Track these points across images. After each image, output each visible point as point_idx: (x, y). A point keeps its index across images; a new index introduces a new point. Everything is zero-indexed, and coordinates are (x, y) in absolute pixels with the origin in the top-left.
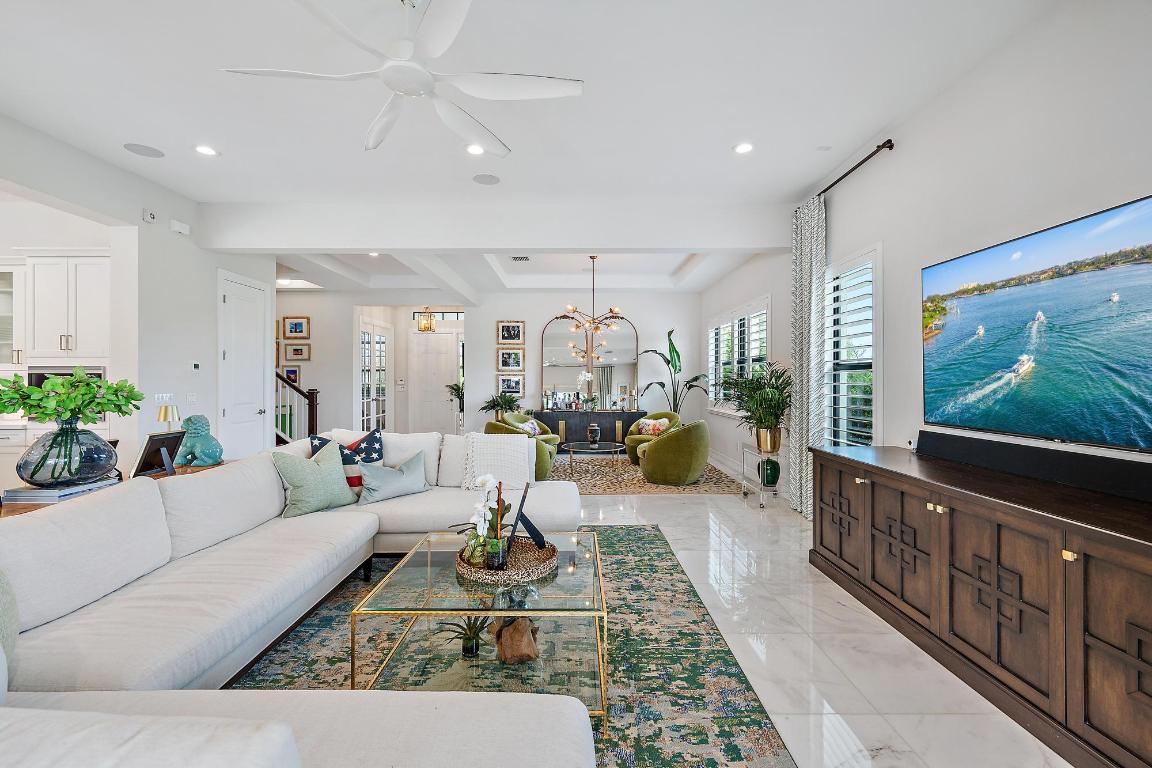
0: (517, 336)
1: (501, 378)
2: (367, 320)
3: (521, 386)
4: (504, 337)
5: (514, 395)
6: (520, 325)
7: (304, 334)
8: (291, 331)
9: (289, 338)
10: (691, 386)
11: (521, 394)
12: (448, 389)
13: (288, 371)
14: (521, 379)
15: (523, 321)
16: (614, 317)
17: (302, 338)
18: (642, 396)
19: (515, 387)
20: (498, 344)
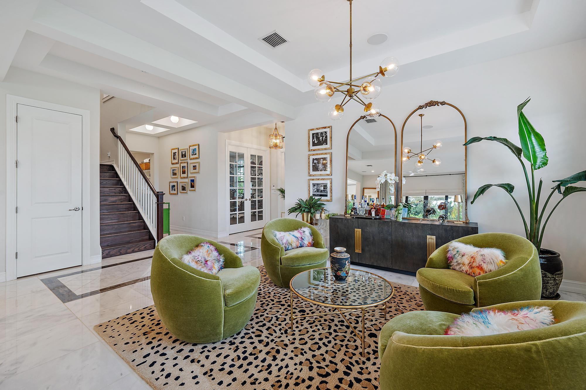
0: (325, 142)
1: (312, 182)
2: (235, 143)
3: (328, 190)
4: (314, 144)
5: (323, 198)
6: (328, 130)
9: (191, 159)
10: (569, 191)
11: (328, 198)
13: (191, 180)
14: (328, 182)
15: (329, 125)
16: (432, 104)
17: (196, 158)
18: (472, 203)
19: (324, 191)
20: (309, 151)
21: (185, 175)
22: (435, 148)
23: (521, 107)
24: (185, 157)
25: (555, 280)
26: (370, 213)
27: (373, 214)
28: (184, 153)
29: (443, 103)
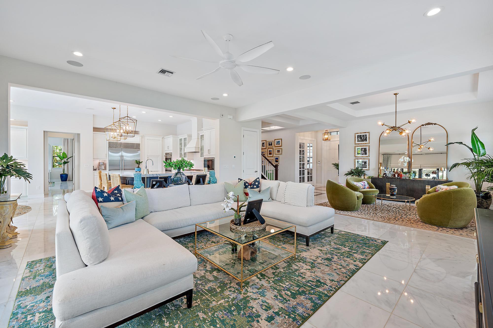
1: (357, 160)
2: (302, 138)
3: (367, 164)
4: (358, 141)
5: (364, 168)
7: (280, 145)
8: (277, 144)
9: (276, 147)
11: (367, 168)
12: (333, 165)
13: (276, 158)
14: (367, 161)
15: (368, 132)
16: (429, 124)
17: (280, 146)
18: (450, 171)
19: (364, 165)
20: (355, 144)
21: (272, 155)
22: (430, 141)
23: (473, 130)
24: (271, 145)
25: (487, 202)
26: (394, 175)
27: (396, 176)
28: (270, 143)
29: (435, 124)
